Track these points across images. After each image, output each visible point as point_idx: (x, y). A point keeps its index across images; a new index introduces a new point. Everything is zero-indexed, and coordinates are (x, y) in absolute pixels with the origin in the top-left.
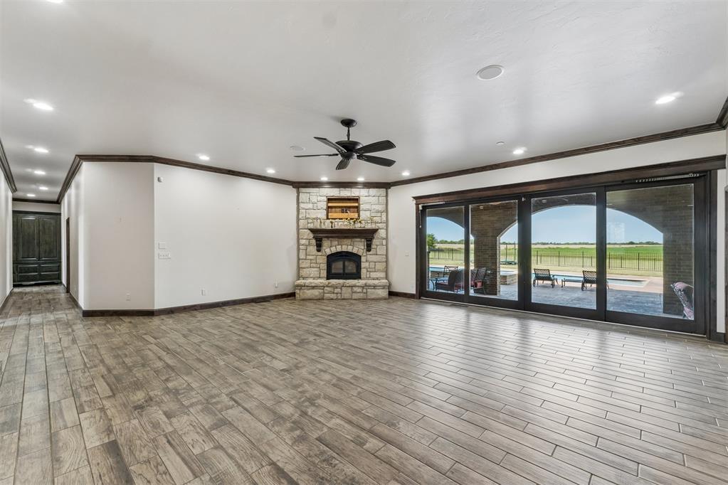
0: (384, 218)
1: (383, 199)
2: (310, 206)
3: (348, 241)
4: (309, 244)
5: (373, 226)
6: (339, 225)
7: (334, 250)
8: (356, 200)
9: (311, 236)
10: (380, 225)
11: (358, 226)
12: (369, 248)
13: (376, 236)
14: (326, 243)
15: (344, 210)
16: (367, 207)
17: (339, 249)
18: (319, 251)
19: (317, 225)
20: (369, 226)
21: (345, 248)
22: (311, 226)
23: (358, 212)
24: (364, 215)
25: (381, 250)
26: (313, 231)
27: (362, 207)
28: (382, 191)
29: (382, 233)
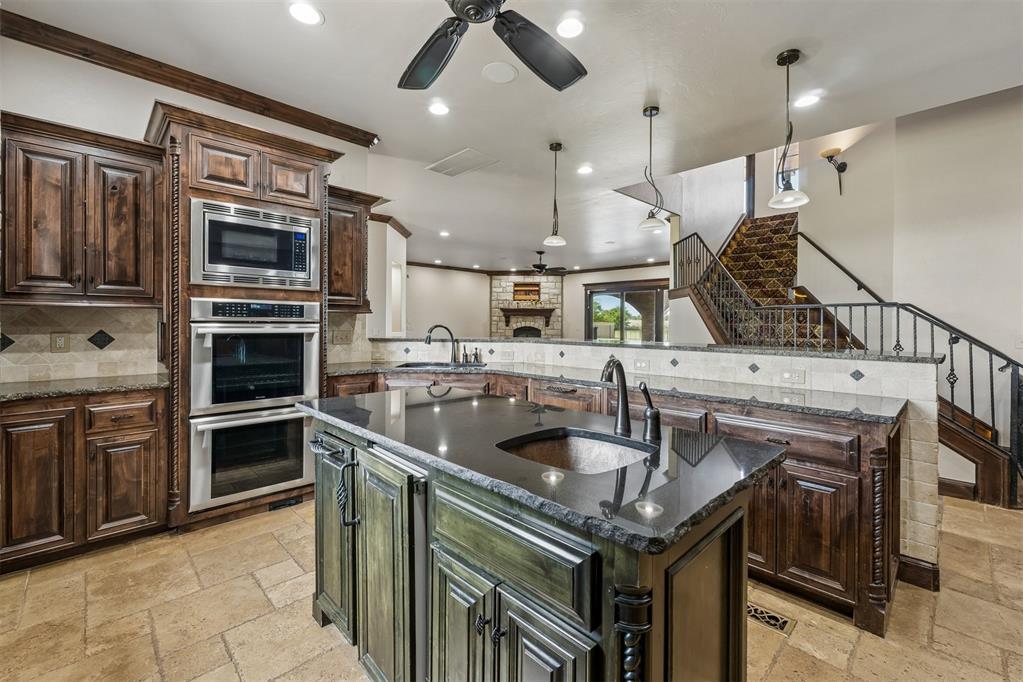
0: (560, 300)
1: (559, 285)
2: (501, 290)
3: (531, 318)
4: (500, 321)
5: (551, 307)
6: (524, 305)
7: (519, 325)
8: (538, 285)
9: (502, 314)
10: (557, 306)
11: (539, 306)
12: (547, 324)
13: (553, 314)
14: (513, 320)
15: (527, 293)
16: (546, 291)
17: (523, 324)
18: (507, 325)
19: (506, 306)
20: (548, 307)
21: (528, 324)
22: (501, 306)
23: (539, 294)
24: (544, 297)
25: (557, 326)
26: (502, 309)
27: (542, 291)
28: (559, 278)
29: (558, 312)
